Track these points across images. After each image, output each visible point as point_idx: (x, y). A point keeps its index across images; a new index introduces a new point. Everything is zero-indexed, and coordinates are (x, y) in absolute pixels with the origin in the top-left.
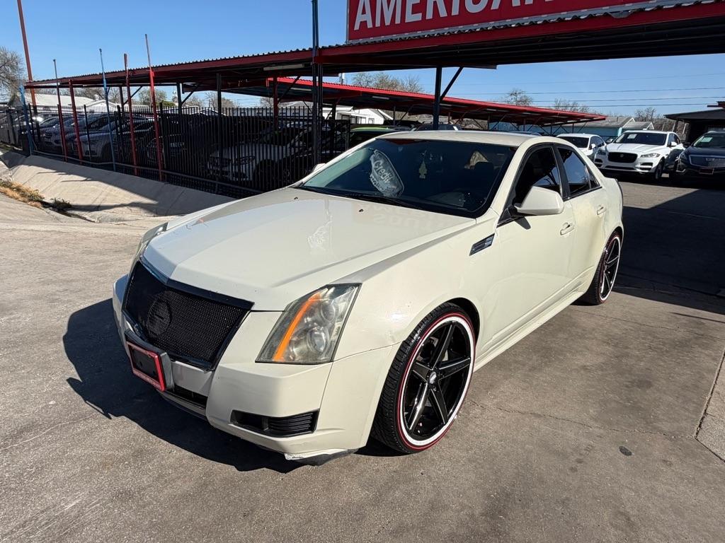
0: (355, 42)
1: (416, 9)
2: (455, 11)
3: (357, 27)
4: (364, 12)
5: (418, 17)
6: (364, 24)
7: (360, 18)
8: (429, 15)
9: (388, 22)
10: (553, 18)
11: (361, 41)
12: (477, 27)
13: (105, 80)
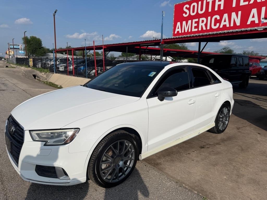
0: (175, 37)
1: (195, 27)
2: (208, 28)
3: (176, 33)
4: (178, 28)
5: (196, 30)
6: (178, 32)
7: (177, 30)
8: (200, 29)
9: (186, 31)
10: (240, 30)
11: (177, 37)
12: (215, 32)
13: (86, 49)
